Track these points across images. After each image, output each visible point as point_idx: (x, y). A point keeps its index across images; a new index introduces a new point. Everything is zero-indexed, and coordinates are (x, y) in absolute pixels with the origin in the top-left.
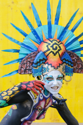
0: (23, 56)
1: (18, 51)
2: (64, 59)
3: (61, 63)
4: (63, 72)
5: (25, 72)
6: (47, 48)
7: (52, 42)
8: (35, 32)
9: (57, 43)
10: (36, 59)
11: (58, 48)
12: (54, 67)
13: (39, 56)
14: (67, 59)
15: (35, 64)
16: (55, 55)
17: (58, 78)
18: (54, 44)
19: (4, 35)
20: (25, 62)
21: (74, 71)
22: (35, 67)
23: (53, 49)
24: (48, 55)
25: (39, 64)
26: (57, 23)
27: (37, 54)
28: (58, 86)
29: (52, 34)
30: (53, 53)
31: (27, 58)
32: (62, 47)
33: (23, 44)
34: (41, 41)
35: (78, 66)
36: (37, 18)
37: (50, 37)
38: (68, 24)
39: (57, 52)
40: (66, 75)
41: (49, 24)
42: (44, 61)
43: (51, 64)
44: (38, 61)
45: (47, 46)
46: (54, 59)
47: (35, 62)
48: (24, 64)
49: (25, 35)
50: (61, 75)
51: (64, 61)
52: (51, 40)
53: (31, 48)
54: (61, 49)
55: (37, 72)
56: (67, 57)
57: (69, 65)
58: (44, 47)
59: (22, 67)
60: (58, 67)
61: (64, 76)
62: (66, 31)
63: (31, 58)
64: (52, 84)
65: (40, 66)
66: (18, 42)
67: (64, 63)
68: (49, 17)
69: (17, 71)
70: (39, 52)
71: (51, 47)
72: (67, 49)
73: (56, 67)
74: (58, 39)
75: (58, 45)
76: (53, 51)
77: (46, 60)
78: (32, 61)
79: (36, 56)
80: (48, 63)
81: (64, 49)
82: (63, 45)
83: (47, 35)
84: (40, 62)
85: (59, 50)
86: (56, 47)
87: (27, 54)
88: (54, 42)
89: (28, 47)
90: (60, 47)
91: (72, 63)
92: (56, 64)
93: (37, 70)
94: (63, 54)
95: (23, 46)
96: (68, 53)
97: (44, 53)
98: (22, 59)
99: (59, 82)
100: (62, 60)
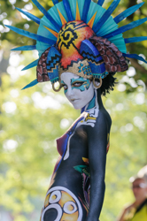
5: (44, 78)
6: (59, 38)
9: (72, 28)
12: (63, 67)
15: (48, 65)
20: (40, 63)
22: (49, 70)
23: (65, 39)
25: (52, 64)
31: (42, 57)
39: (69, 43)
42: (58, 59)
44: (50, 59)
52: (68, 24)
54: (76, 37)
55: (53, 78)
57: (93, 61)
59: (38, 72)
65: (54, 67)
71: (62, 35)
75: (73, 31)
76: (64, 42)
77: (60, 57)
84: (52, 61)
85: (73, 39)
86: (68, 35)
88: (68, 27)
90: (74, 34)
93: (52, 74)
100: (81, 55)
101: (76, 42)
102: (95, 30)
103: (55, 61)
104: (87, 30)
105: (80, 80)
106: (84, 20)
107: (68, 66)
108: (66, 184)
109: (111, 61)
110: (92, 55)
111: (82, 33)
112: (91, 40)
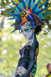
9: (25, 11)
11: (25, 13)
25: (19, 24)
39: (24, 16)
42: (21, 22)
54: (26, 14)
76: (22, 15)
85: (25, 15)
100: (28, 20)
101: (26, 15)
102: (33, 11)
104: (30, 11)
105: (27, 29)
106: (29, 8)
107: (23, 24)
108: (23, 66)
109: (38, 22)
110: (31, 20)
111: (28, 12)
112: (31, 15)
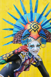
0: (15, 33)
1: (12, 29)
2: (41, 34)
3: (39, 36)
4: (40, 42)
5: (17, 42)
6: (30, 27)
7: (33, 23)
8: (22, 18)
9: (36, 24)
10: (24, 34)
11: (37, 27)
12: (34, 39)
13: (25, 33)
14: (42, 34)
15: (23, 37)
16: (35, 31)
17: (38, 46)
18: (34, 25)
19: (4, 19)
20: (17, 36)
21: (47, 41)
22: (23, 39)
23: (34, 28)
24: (31, 32)
25: (25, 37)
26: (36, 12)
27: (24, 31)
28: (37, 50)
29: (33, 19)
30: (34, 30)
31: (18, 34)
32: (39, 27)
33: (15, 25)
34: (26, 23)
35: (49, 38)
36: (24, 9)
37: (32, 20)
38: (43, 12)
39: (36, 30)
40: (42, 43)
41: (31, 12)
43: (33, 37)
44: (25, 35)
45: (30, 26)
46: (35, 34)
47: (23, 36)
48: (16, 37)
49: (17, 20)
50: (39, 44)
51: (41, 35)
52: (33, 22)
53: (21, 28)
55: (24, 42)
56: (43, 32)
57: (44, 38)
58: (28, 27)
59: (15, 39)
60: (37, 39)
61: (41, 44)
62: (41, 17)
63: (20, 33)
64: (34, 49)
65: (26, 38)
66: (12, 24)
67: (41, 36)
68: (31, 8)
69: (12, 41)
70: (25, 30)
71: (33, 26)
72: (42, 27)
73: (36, 39)
74: (37, 21)
75: (37, 25)
76: (34, 29)
77: (30, 35)
78: (21, 36)
79: (23, 32)
80: (31, 37)
81: (41, 28)
82: (40, 25)
83: (30, 20)
84: (26, 36)
85: (37, 29)
87: (18, 31)
88: (34, 24)
89: (18, 27)
90: (38, 27)
91: (45, 36)
92: (36, 37)
93: (24, 41)
94: (40, 31)
95: (15, 26)
96: (43, 30)
97: (28, 30)
98: (15, 34)
99: (38, 48)
103: (27, 36)
